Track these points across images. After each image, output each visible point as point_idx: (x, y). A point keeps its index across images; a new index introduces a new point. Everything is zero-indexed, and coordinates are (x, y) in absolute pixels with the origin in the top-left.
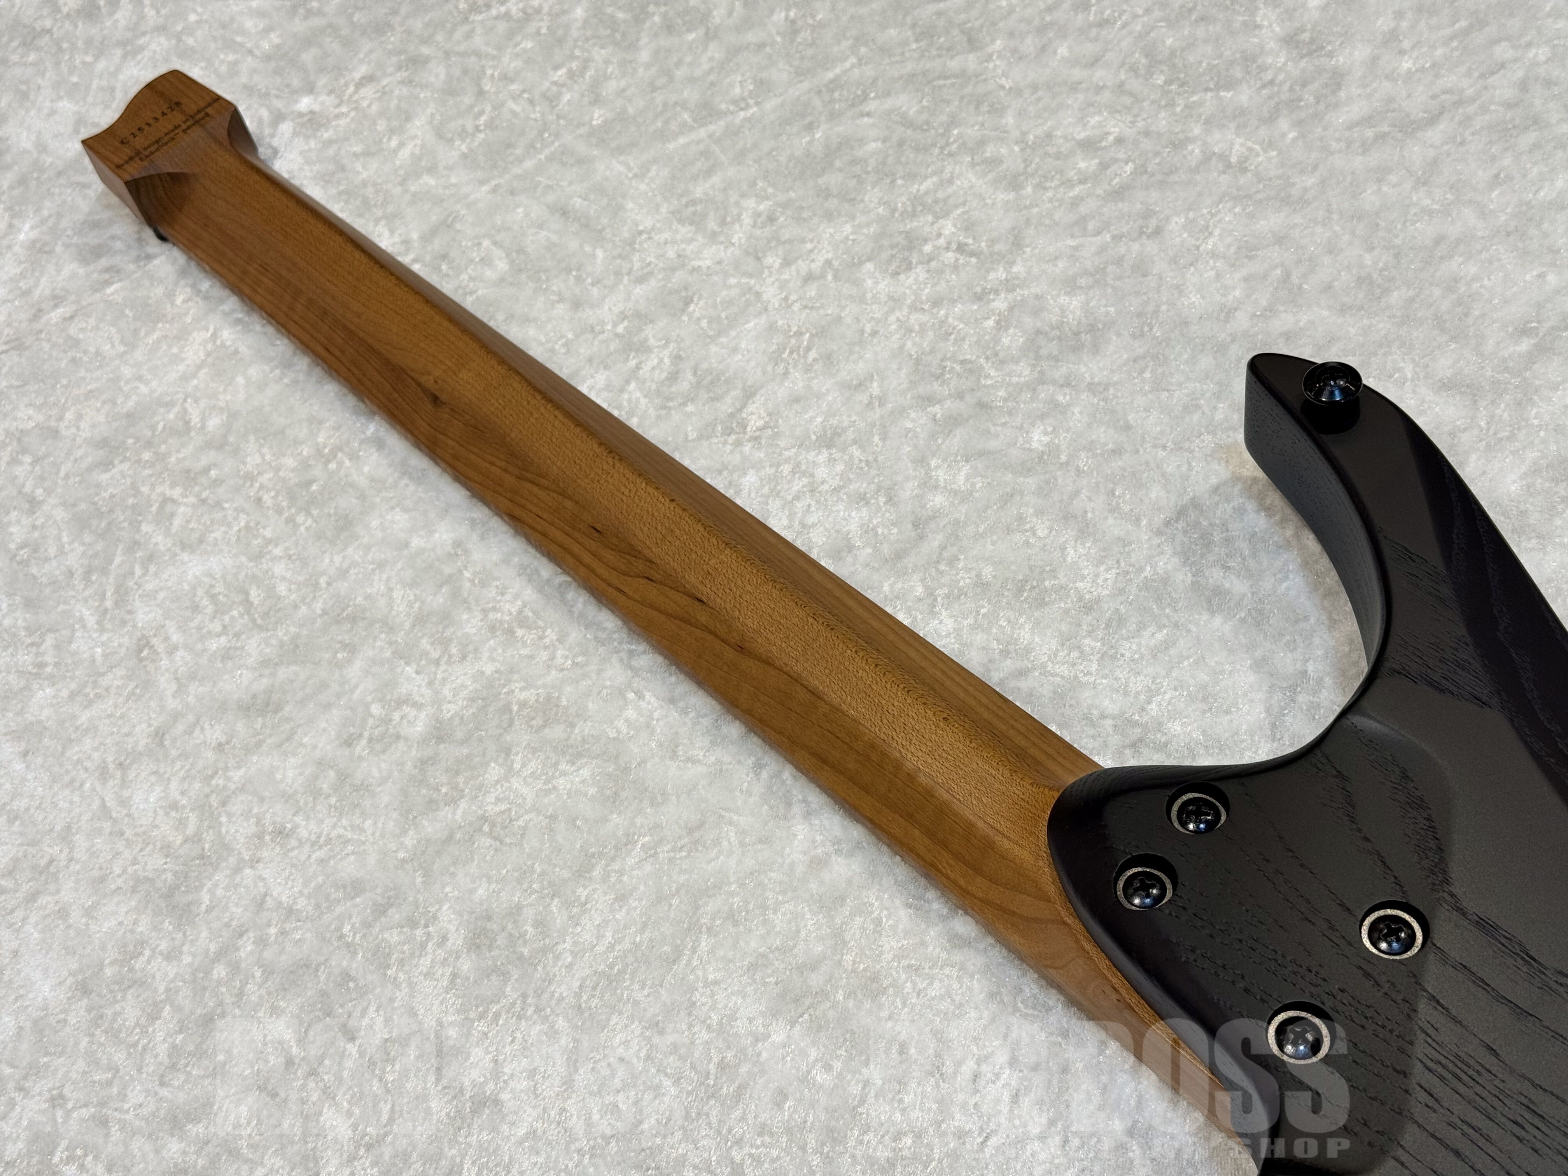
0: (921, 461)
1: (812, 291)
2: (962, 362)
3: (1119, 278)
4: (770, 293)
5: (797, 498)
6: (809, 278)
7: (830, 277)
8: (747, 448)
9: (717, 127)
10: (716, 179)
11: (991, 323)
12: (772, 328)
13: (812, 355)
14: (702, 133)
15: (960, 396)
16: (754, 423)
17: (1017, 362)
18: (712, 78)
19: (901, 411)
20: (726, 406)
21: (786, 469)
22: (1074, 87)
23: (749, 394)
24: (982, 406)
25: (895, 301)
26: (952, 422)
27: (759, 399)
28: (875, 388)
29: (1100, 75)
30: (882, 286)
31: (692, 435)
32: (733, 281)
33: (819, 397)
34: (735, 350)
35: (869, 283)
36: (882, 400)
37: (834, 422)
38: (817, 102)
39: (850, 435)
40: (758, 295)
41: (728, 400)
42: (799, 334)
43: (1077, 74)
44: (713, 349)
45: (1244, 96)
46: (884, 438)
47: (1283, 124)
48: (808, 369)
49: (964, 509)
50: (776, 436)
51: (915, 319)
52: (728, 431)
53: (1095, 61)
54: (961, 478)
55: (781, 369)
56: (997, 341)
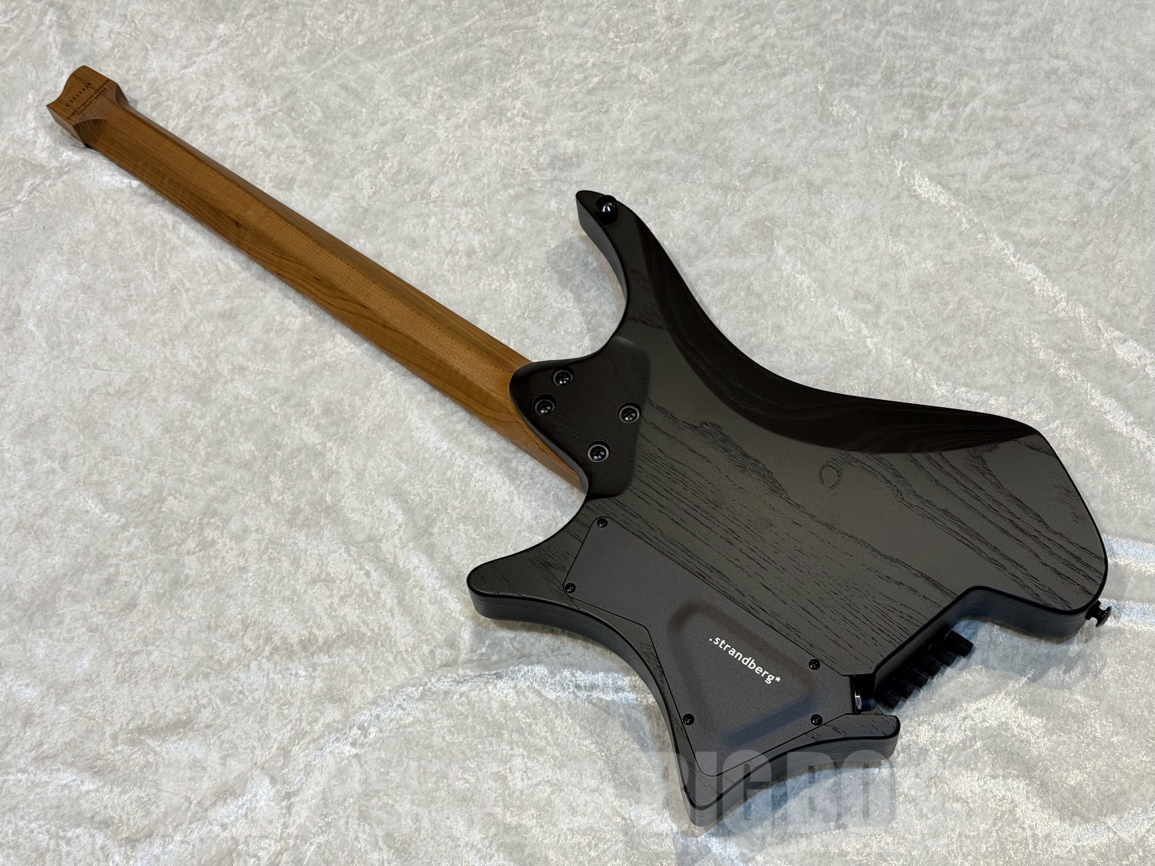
0: (504, 214)
1: (459, 133)
2: (523, 169)
3: (589, 132)
4: (440, 133)
5: (452, 229)
6: (457, 127)
7: (466, 127)
8: (431, 206)
9: (416, 48)
10: (416, 75)
11: (535, 152)
12: (441, 150)
13: (459, 164)
14: (409, 51)
15: (521, 185)
16: (434, 195)
17: (545, 170)
18: (413, 23)
19: (497, 191)
20: (421, 187)
21: (448, 216)
22: (575, 37)
23: (432, 182)
24: (530, 189)
25: (495, 139)
26: (517, 197)
27: (436, 183)
28: (485, 180)
29: (587, 32)
30: (489, 132)
31: (408, 199)
32: (424, 127)
33: (462, 183)
34: (425, 160)
35: (483, 130)
36: (489, 186)
37: (468, 195)
38: (461, 38)
39: (475, 202)
40: (435, 134)
41: (423, 183)
42: (453, 153)
43: (577, 30)
44: (416, 159)
45: (647, 46)
46: (489, 203)
47: (663, 61)
48: (457, 170)
49: (522, 236)
50: (443, 201)
51: (504, 149)
52: (423, 198)
53: (584, 24)
54: (521, 222)
55: (445, 170)
56: (538, 160)
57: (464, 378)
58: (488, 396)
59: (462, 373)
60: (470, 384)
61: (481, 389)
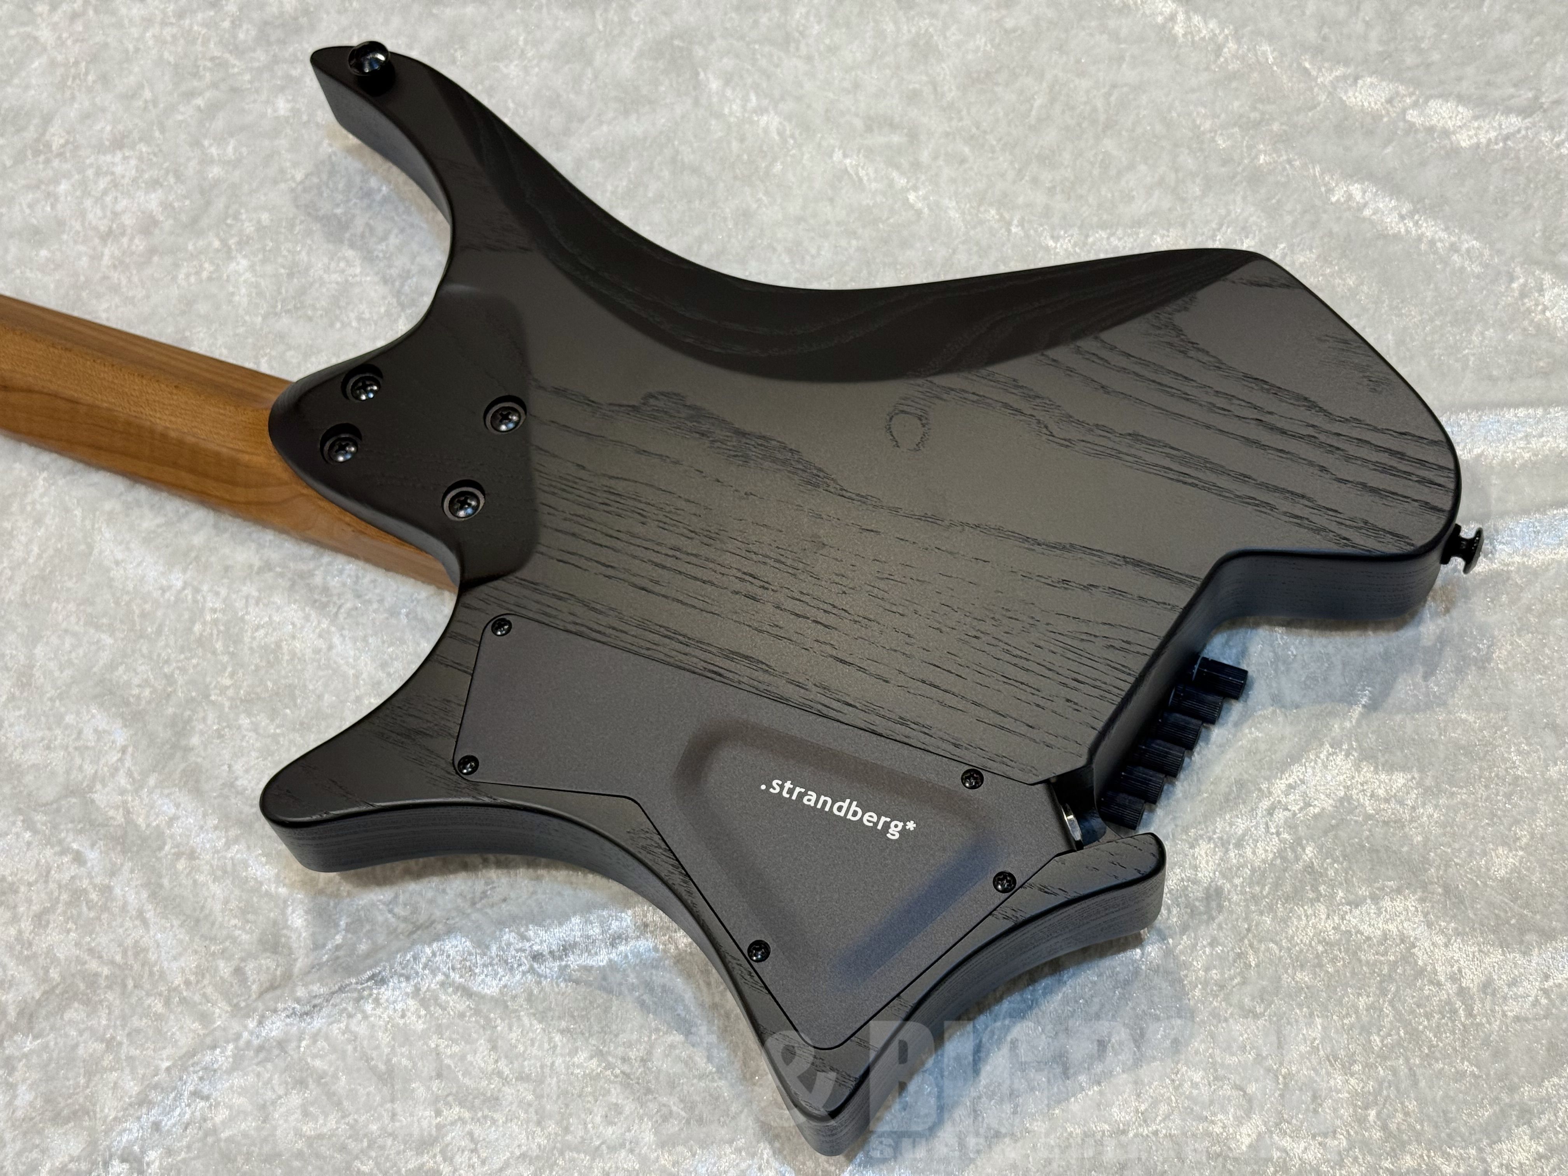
0: (196, 143)
1: (79, 27)
2: (212, 59)
4: (45, 34)
5: (105, 192)
6: (74, 16)
7: (91, 12)
8: (56, 163)
11: (226, 24)
12: (53, 63)
13: (91, 78)
15: (215, 85)
16: (57, 142)
17: (254, 50)
19: (171, 109)
20: (31, 134)
21: (90, 172)
23: (47, 120)
24: (234, 90)
25: (148, 21)
26: (213, 109)
27: (57, 122)
28: (147, 94)
30: (135, 11)
31: (8, 163)
32: (12, 32)
33: (103, 110)
34: (27, 87)
35: (123, 11)
36: (155, 102)
37: (120, 127)
39: (136, 135)
40: (36, 39)
41: (32, 128)
42: (76, 63)
44: (9, 90)
46: (163, 131)
48: (90, 90)
49: (237, 173)
50: (77, 148)
51: (168, 32)
52: (37, 153)
54: (230, 149)
55: (68, 94)
56: (235, 37)
57: (180, 443)
58: (234, 463)
59: (173, 434)
60: (195, 451)
61: (217, 454)
